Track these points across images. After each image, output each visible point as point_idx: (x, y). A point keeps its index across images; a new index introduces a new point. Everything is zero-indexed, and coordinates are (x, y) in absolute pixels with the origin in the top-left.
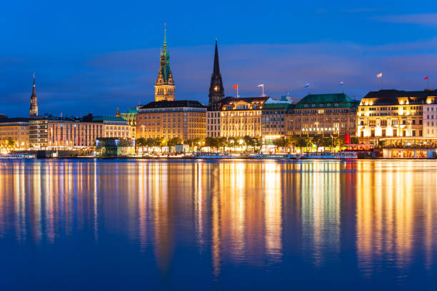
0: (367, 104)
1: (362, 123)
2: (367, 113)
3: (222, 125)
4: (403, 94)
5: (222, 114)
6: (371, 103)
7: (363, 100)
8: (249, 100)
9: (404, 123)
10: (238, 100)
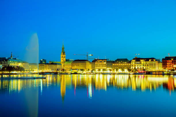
0: (133, 61)
1: (132, 65)
2: (134, 63)
3: (96, 66)
4: (142, 59)
5: (96, 63)
6: (135, 61)
7: (132, 60)
8: (102, 60)
9: (143, 65)
10: (100, 60)
